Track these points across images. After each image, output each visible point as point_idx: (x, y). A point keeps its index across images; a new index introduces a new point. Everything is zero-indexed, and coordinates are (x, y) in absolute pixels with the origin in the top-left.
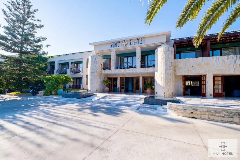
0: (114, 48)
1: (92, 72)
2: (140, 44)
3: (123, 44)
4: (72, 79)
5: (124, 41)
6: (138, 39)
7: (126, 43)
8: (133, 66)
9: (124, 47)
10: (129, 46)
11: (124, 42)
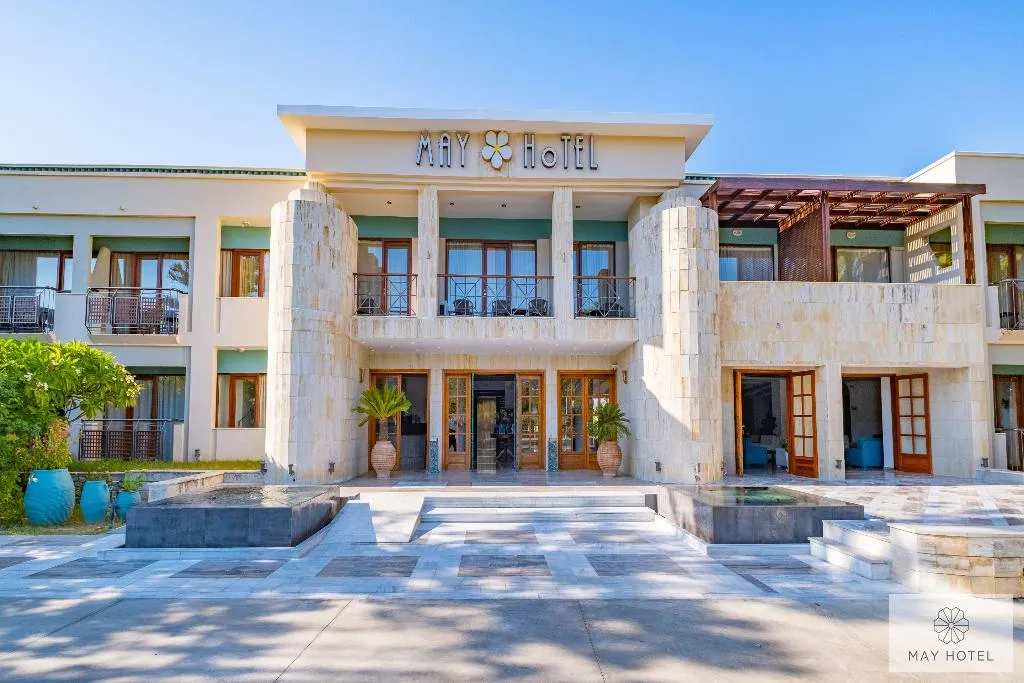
0: (437, 172)
1: (300, 327)
2: (573, 173)
3: (487, 152)
4: (130, 379)
5: (497, 133)
6: (566, 138)
7: (507, 153)
8: (509, 301)
9: (493, 173)
10: (517, 170)
11: (491, 138)
